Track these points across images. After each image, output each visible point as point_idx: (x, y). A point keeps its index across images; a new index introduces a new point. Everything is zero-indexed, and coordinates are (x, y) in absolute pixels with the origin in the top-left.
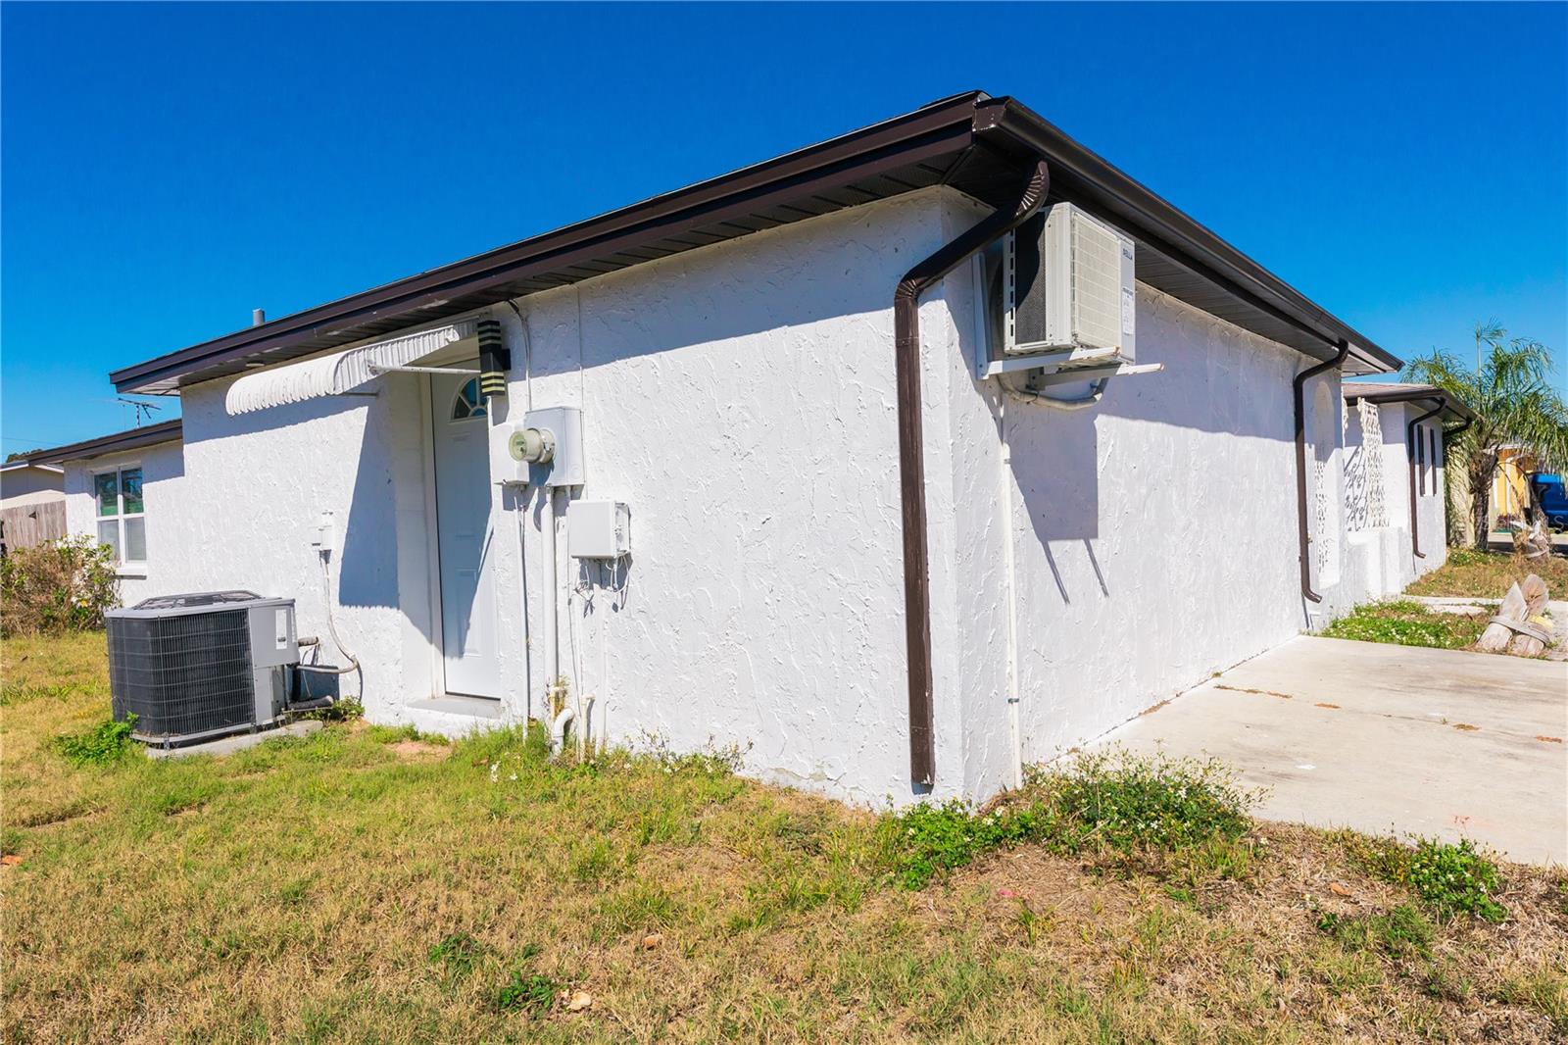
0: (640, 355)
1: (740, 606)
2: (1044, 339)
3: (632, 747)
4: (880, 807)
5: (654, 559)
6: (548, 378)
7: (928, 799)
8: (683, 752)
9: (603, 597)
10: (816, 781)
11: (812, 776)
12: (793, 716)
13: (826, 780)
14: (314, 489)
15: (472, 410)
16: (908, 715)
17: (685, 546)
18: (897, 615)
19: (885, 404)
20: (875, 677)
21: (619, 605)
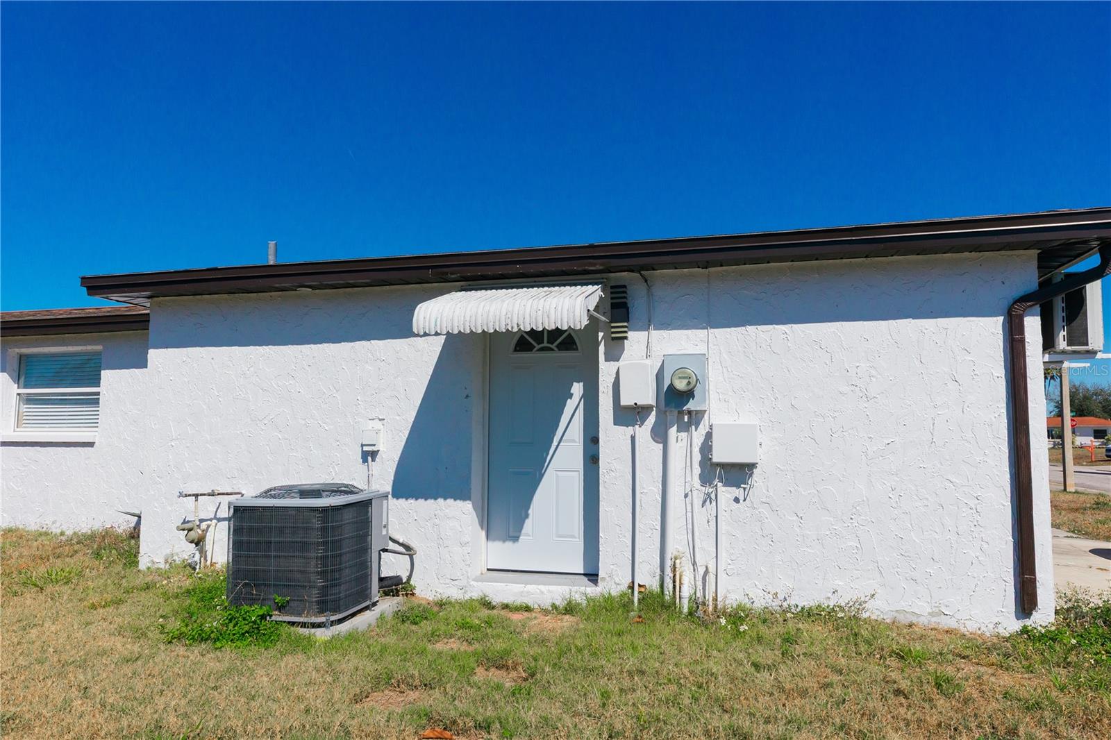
0: (772, 324)
1: (865, 499)
2: (1087, 345)
3: (753, 603)
4: (988, 630)
5: (779, 466)
6: (671, 332)
7: (1028, 622)
8: (805, 603)
9: (726, 493)
10: (933, 617)
11: (929, 614)
12: (913, 573)
13: (943, 616)
14: (359, 398)
15: (538, 347)
16: (1012, 569)
17: (812, 458)
18: (1004, 505)
19: (995, 374)
20: (985, 546)
21: (741, 499)
